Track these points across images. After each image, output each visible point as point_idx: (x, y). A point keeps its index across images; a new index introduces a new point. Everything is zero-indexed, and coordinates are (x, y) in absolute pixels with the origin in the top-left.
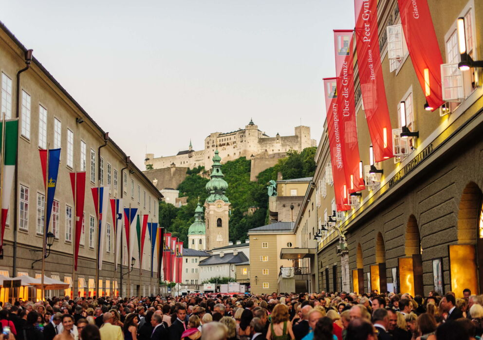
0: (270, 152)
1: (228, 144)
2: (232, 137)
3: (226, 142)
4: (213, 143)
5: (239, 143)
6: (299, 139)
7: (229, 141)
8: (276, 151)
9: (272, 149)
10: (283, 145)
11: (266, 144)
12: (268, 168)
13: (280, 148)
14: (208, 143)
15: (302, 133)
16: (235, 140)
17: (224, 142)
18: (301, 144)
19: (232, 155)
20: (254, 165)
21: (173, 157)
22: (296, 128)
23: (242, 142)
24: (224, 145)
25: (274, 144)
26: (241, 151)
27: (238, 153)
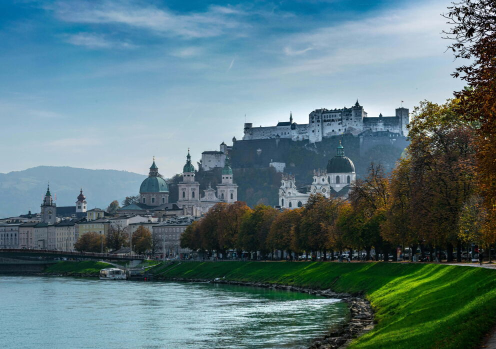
0: (374, 131)
1: (333, 120)
2: (337, 115)
3: (331, 118)
4: (318, 118)
5: (344, 121)
6: (400, 120)
7: (334, 118)
8: (379, 130)
9: (375, 127)
10: (385, 125)
11: (371, 123)
13: (383, 127)
14: (313, 118)
15: (403, 114)
16: (340, 118)
17: (329, 119)
18: (402, 125)
19: (337, 130)
20: (363, 142)
21: (273, 128)
22: (397, 110)
23: (348, 119)
24: (329, 121)
25: (377, 123)
26: (347, 127)
27: (344, 130)
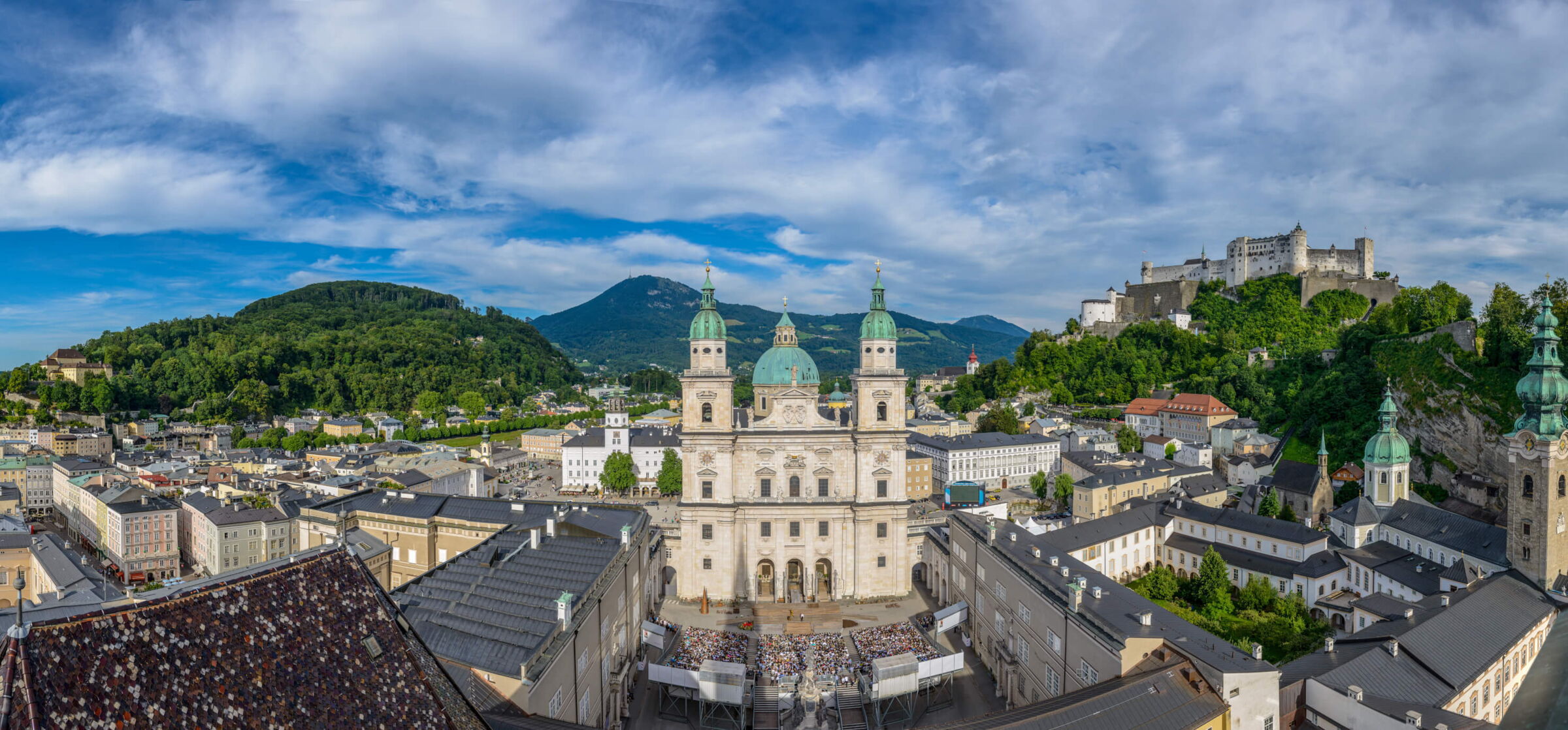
0: (1322, 269)
1: (1261, 254)
2: (1268, 245)
3: (1258, 250)
4: (1240, 250)
5: (1278, 254)
6: (1360, 256)
7: (1262, 250)
8: (1330, 268)
9: (1324, 264)
10: (1339, 261)
11: (1318, 257)
12: (1320, 291)
13: (1336, 265)
14: (1232, 250)
15: (1365, 248)
16: (1272, 249)
17: (1255, 251)
18: (1364, 263)
19: (1266, 268)
20: (1307, 285)
21: (1179, 267)
22: (1357, 241)
23: (1283, 252)
24: (1256, 254)
25: (1327, 259)
26: (1282, 264)
27: (1277, 267)
